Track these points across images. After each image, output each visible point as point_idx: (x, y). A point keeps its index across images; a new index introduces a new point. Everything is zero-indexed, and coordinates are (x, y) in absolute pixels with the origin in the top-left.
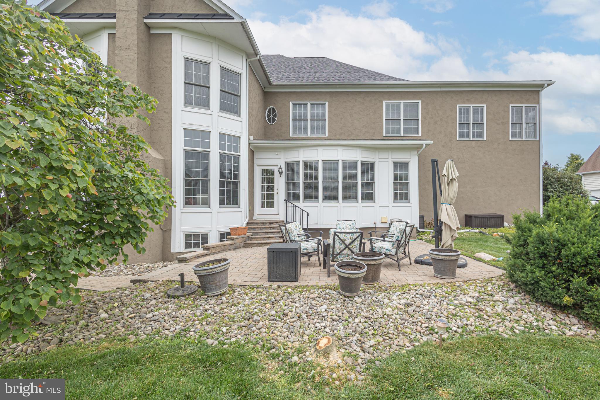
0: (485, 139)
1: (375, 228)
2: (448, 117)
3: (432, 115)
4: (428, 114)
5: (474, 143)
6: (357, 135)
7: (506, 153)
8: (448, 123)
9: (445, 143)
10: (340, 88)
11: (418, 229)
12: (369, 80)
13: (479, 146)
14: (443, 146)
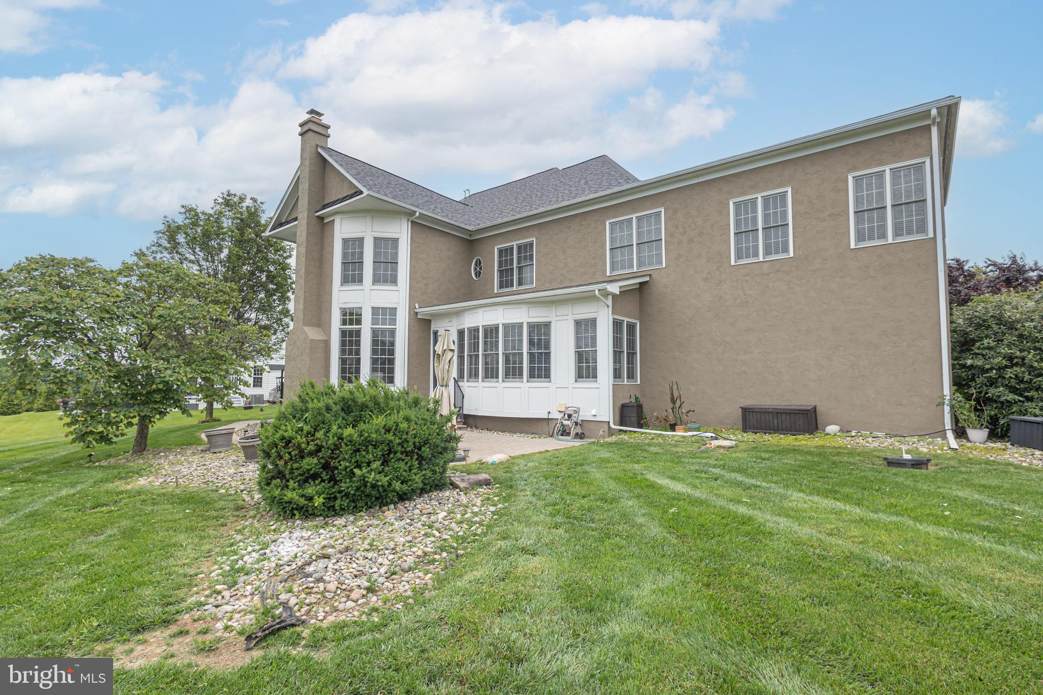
0: (792, 255)
1: (548, 419)
2: (713, 225)
3: (683, 228)
4: (677, 228)
5: (766, 266)
6: (572, 280)
7: (842, 277)
8: (714, 236)
9: (709, 273)
10: (550, 215)
11: (612, 426)
12: (591, 192)
13: (778, 271)
14: (706, 280)
